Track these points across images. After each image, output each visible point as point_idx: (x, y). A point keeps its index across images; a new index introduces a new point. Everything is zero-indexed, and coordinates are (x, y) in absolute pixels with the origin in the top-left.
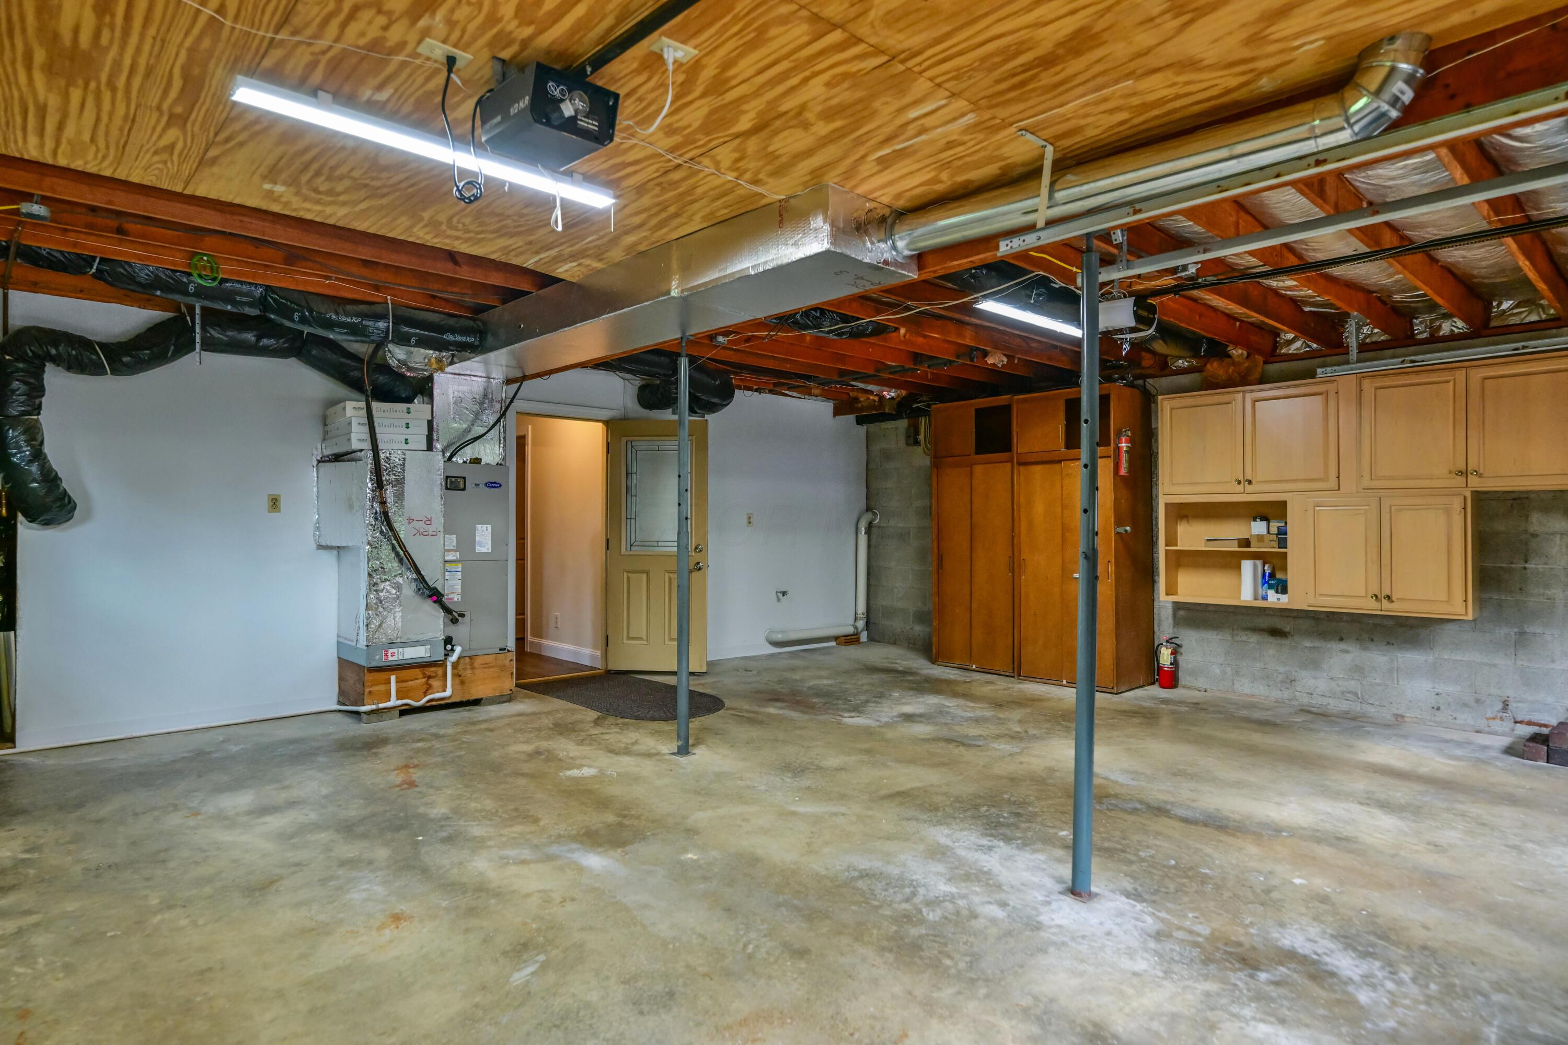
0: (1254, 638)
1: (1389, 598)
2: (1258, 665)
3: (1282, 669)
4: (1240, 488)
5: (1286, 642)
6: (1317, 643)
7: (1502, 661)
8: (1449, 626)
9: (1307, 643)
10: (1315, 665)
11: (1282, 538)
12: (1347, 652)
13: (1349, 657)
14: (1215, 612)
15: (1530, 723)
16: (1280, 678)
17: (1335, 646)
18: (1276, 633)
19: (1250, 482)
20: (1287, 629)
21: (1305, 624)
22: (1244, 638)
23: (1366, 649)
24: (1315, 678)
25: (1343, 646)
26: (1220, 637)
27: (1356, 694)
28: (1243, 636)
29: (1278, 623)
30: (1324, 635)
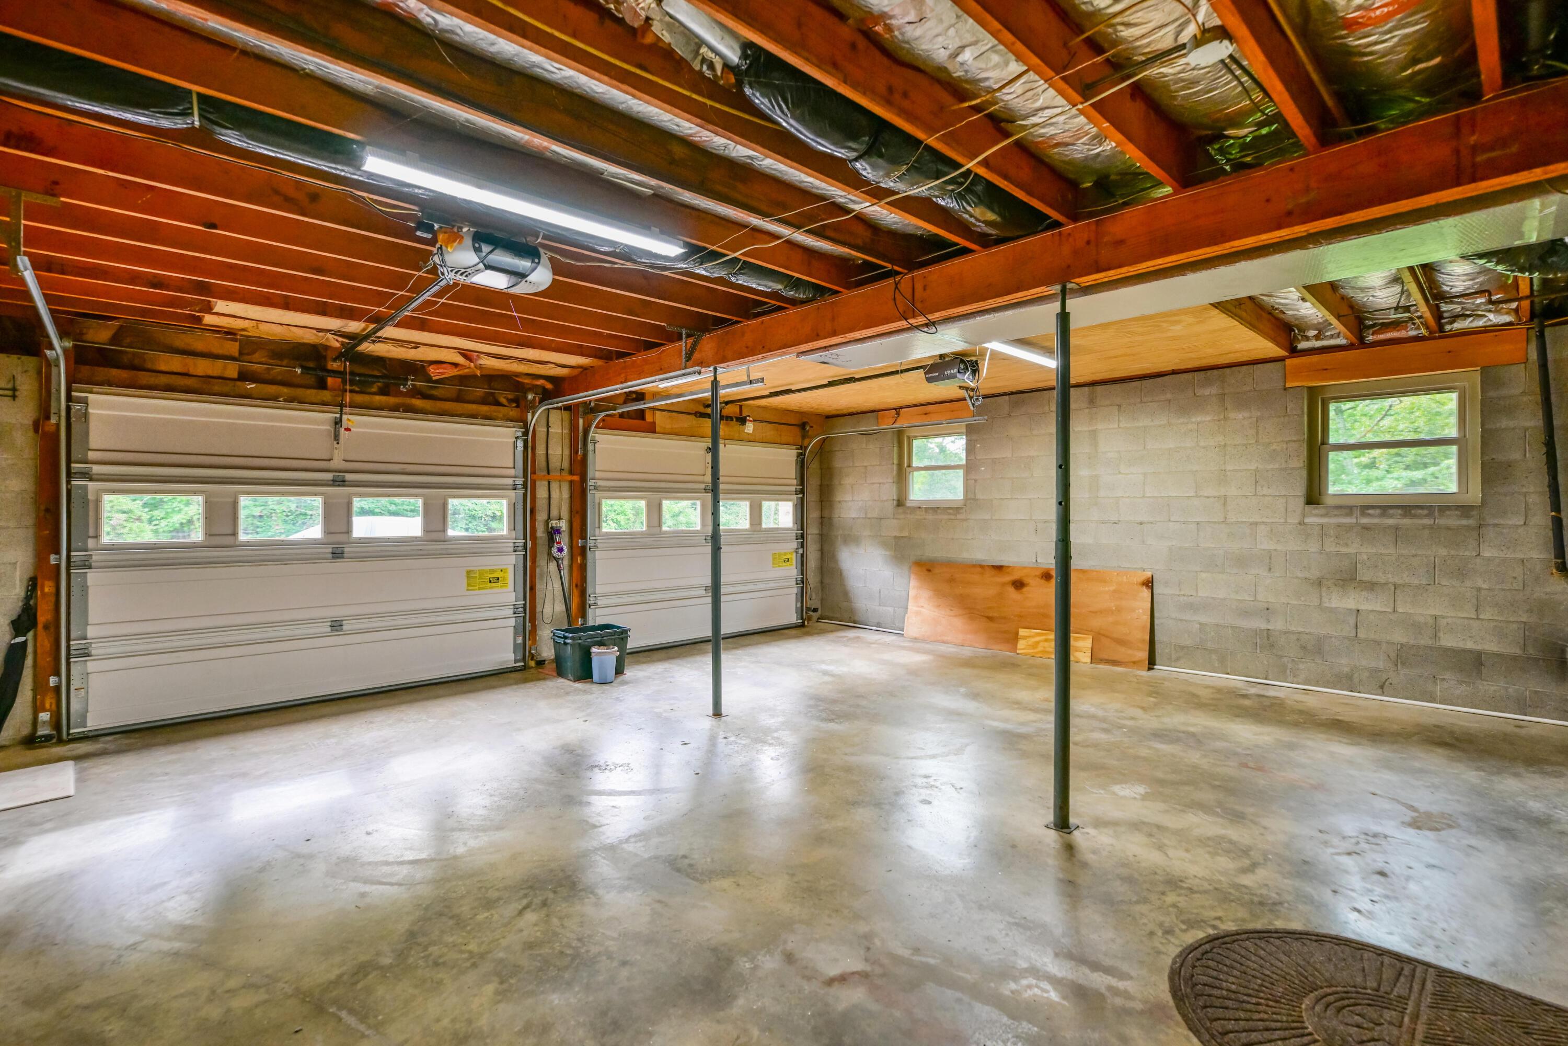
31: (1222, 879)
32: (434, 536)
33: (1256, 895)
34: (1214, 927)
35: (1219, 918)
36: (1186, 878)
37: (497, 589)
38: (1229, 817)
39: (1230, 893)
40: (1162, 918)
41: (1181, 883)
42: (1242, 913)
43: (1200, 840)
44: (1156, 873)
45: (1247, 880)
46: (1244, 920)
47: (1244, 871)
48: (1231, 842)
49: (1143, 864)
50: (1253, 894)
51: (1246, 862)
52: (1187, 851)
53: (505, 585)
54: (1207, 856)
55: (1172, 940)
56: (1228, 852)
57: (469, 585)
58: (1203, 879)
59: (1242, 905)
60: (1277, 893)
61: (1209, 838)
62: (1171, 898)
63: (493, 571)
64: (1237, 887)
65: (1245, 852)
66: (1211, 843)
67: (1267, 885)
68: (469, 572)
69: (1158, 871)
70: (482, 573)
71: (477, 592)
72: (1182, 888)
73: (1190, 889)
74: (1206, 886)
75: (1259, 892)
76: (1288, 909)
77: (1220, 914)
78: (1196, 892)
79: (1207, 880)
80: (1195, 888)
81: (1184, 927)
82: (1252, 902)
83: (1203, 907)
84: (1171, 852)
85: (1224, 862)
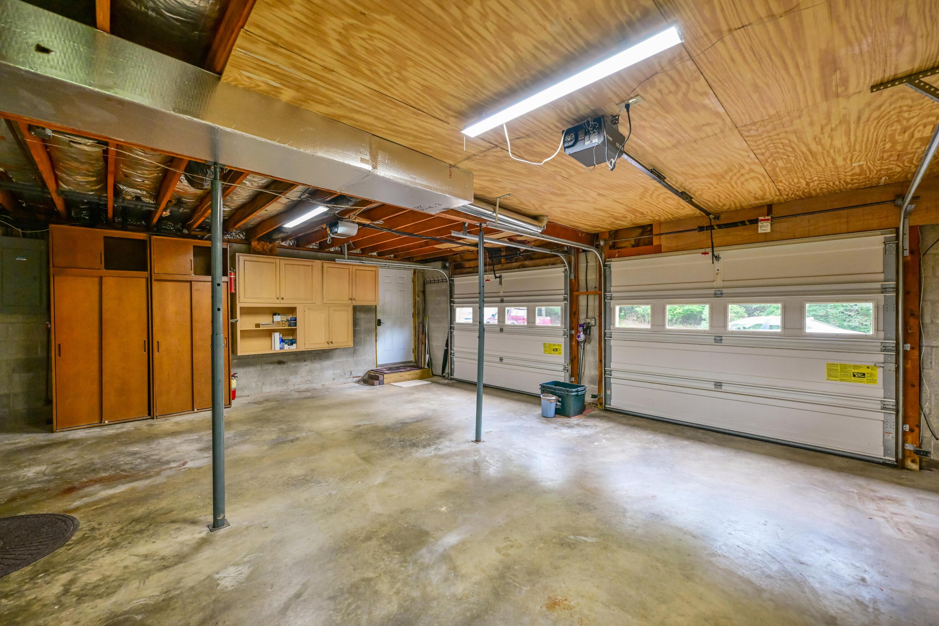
0: (271, 367)
1: (332, 342)
2: (273, 378)
3: (283, 378)
4: (278, 301)
5: (284, 366)
6: (297, 364)
7: (350, 359)
8: (337, 350)
9: (293, 365)
10: (296, 373)
11: (294, 322)
12: (307, 365)
13: (307, 367)
14: (253, 358)
15: (357, 377)
16: (282, 381)
17: (303, 364)
18: (280, 363)
19: (282, 299)
20: (285, 360)
21: (292, 357)
22: (267, 367)
23: (313, 363)
24: (296, 378)
25: (305, 363)
26: (255, 369)
27: (310, 381)
28: (266, 367)
29: (281, 358)
30: (299, 360)
31: (84, 567)
32: (531, 325)
33: (53, 573)
34: (69, 545)
35: (69, 550)
36: (107, 553)
37: (556, 355)
38: (121, 618)
39: (72, 563)
40: (101, 531)
41: (109, 548)
42: (57, 559)
43: (124, 580)
44: (129, 543)
45: (65, 578)
46: (53, 557)
47: (72, 582)
48: (100, 596)
49: (142, 542)
50: (55, 572)
51: (74, 589)
52: (126, 567)
53: (560, 353)
54: (108, 573)
55: (87, 528)
56: (96, 587)
57: (545, 351)
58: (98, 559)
59: (59, 562)
60: (36, 583)
61: (120, 586)
62: (106, 540)
63: (554, 345)
64: (69, 569)
65: (81, 597)
66: (116, 583)
67: (48, 583)
68: (544, 344)
69: (129, 545)
70: (550, 345)
71: (548, 355)
72: (106, 547)
73: (100, 550)
74: (92, 557)
75: (52, 575)
76: (25, 579)
77: (70, 551)
78: (95, 551)
79: (94, 560)
80: (97, 552)
81: (86, 535)
82: (53, 568)
83: (84, 548)
84: (135, 559)
85: (92, 578)
